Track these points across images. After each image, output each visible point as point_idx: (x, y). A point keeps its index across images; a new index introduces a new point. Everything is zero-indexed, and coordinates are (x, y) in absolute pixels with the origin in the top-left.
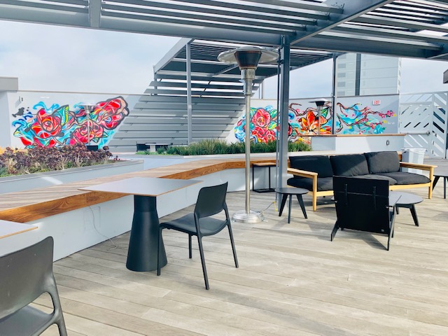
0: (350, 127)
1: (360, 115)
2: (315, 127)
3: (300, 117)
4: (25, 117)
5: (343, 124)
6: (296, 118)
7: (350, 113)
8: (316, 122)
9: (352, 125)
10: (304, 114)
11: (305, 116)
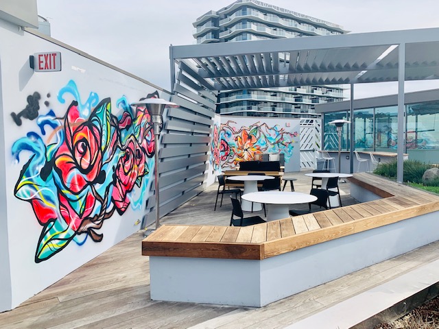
0: (273, 146)
1: (279, 135)
2: (248, 146)
3: (236, 135)
4: (41, 126)
5: (268, 143)
6: (233, 136)
7: (272, 132)
8: (249, 141)
9: (274, 144)
10: (239, 132)
11: (240, 134)
